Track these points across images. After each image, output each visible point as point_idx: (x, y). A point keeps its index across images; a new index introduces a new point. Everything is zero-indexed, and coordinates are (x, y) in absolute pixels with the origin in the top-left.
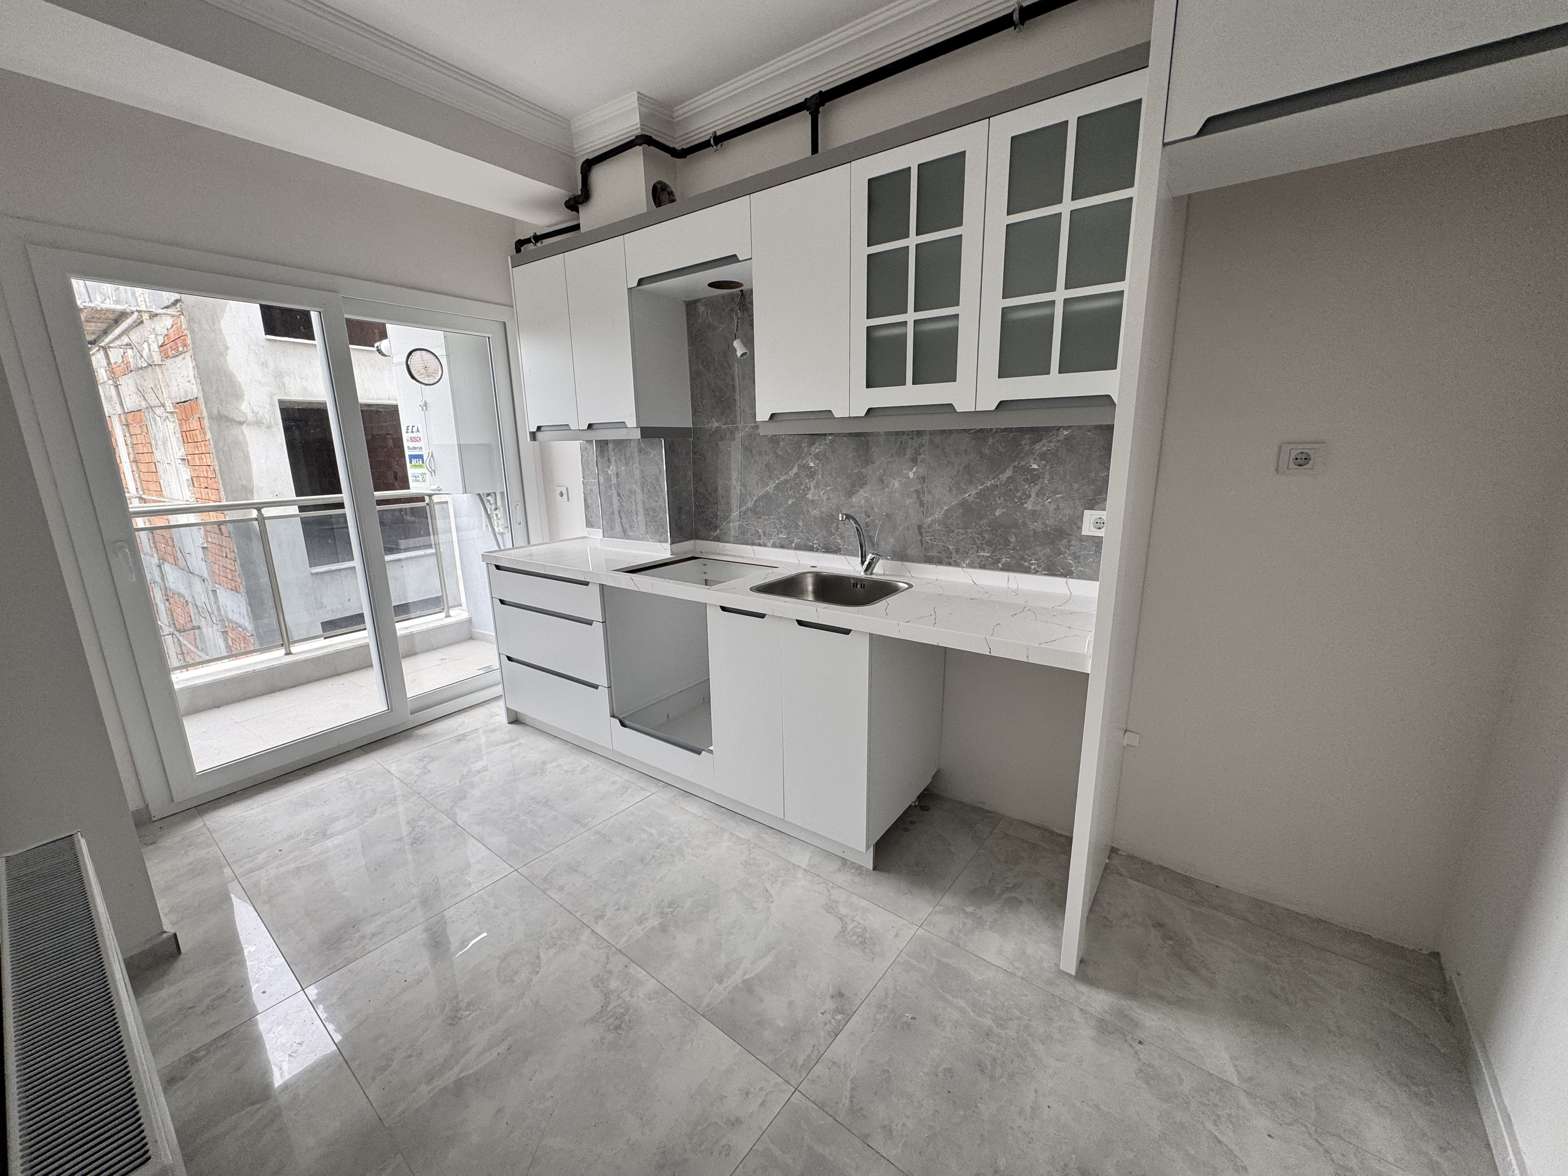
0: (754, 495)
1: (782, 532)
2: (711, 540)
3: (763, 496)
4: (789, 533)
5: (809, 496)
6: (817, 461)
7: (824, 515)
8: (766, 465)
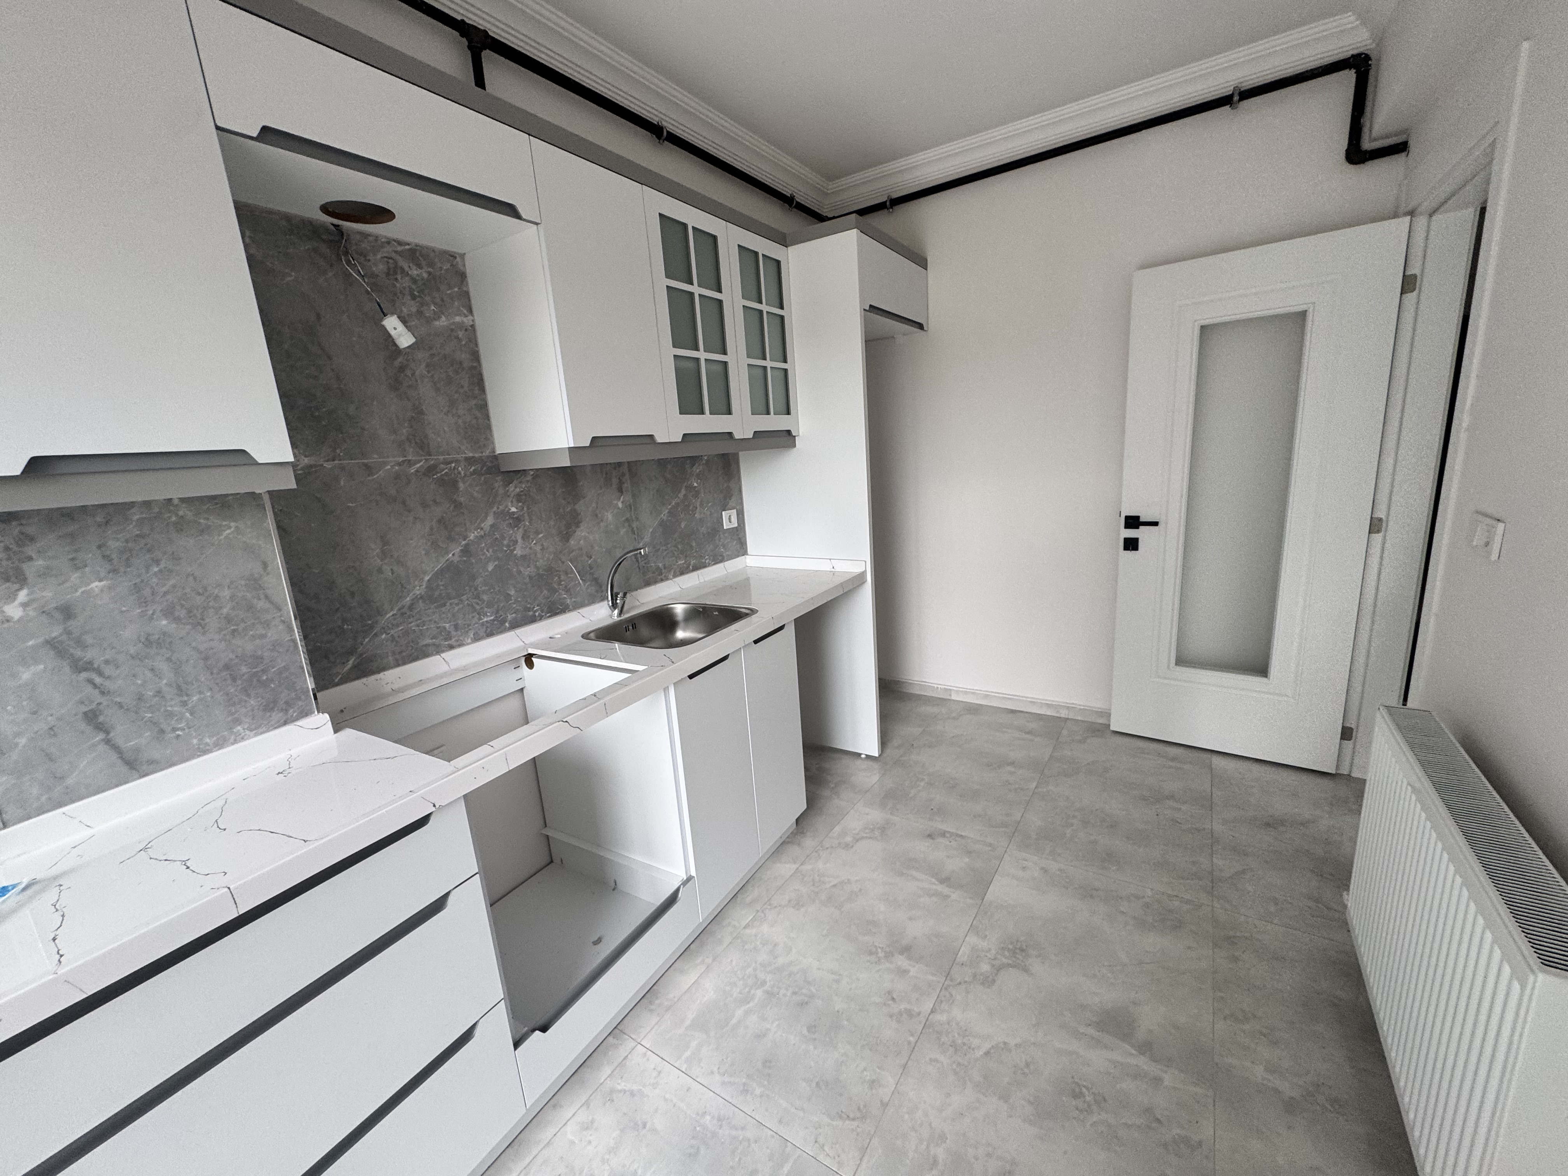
0: (425, 573)
1: (485, 615)
2: (337, 684)
3: (442, 571)
4: (497, 612)
5: (518, 552)
6: (520, 504)
7: (541, 571)
8: (439, 521)
